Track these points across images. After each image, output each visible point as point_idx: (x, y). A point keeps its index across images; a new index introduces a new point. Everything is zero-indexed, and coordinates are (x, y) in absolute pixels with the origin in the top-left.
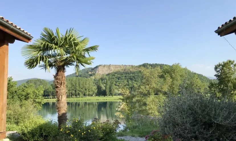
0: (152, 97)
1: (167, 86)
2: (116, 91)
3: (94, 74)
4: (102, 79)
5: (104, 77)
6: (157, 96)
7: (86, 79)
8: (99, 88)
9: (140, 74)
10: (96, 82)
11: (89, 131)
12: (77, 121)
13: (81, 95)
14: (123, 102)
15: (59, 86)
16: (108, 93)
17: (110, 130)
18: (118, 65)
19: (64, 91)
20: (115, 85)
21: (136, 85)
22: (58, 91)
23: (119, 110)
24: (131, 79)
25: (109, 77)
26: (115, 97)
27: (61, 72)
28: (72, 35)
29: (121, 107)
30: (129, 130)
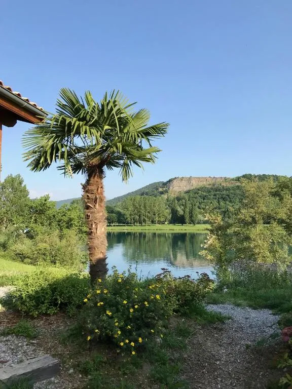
0: (260, 227)
1: (285, 209)
2: (200, 217)
3: (166, 192)
4: (178, 199)
5: (182, 195)
6: (268, 225)
7: (155, 198)
8: (174, 212)
9: (238, 192)
10: (170, 204)
11: (146, 303)
12: (120, 281)
13: (148, 222)
14: (212, 235)
15: (91, 206)
16: (187, 220)
17: (193, 295)
18: (203, 178)
19: (101, 214)
20: (199, 208)
21: (231, 209)
22: (89, 214)
23: (205, 247)
24: (224, 199)
25: (190, 195)
26: (198, 226)
27: (95, 178)
28: (115, 102)
29: (209, 242)
30: (227, 288)
